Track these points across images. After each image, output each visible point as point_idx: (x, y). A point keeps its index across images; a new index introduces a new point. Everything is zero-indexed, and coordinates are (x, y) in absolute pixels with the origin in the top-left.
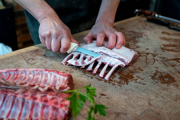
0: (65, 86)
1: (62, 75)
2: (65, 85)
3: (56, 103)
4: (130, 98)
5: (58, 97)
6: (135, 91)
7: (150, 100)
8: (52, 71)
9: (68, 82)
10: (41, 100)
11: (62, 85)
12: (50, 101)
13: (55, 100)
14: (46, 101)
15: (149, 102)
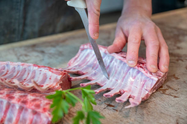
0: (57, 87)
1: (55, 73)
2: (55, 86)
3: (38, 106)
4: (149, 113)
5: (42, 99)
6: (159, 104)
7: (179, 118)
8: (42, 66)
9: (62, 82)
10: (19, 100)
11: (52, 85)
12: (30, 103)
13: (37, 102)
14: (25, 102)
15: (177, 120)
